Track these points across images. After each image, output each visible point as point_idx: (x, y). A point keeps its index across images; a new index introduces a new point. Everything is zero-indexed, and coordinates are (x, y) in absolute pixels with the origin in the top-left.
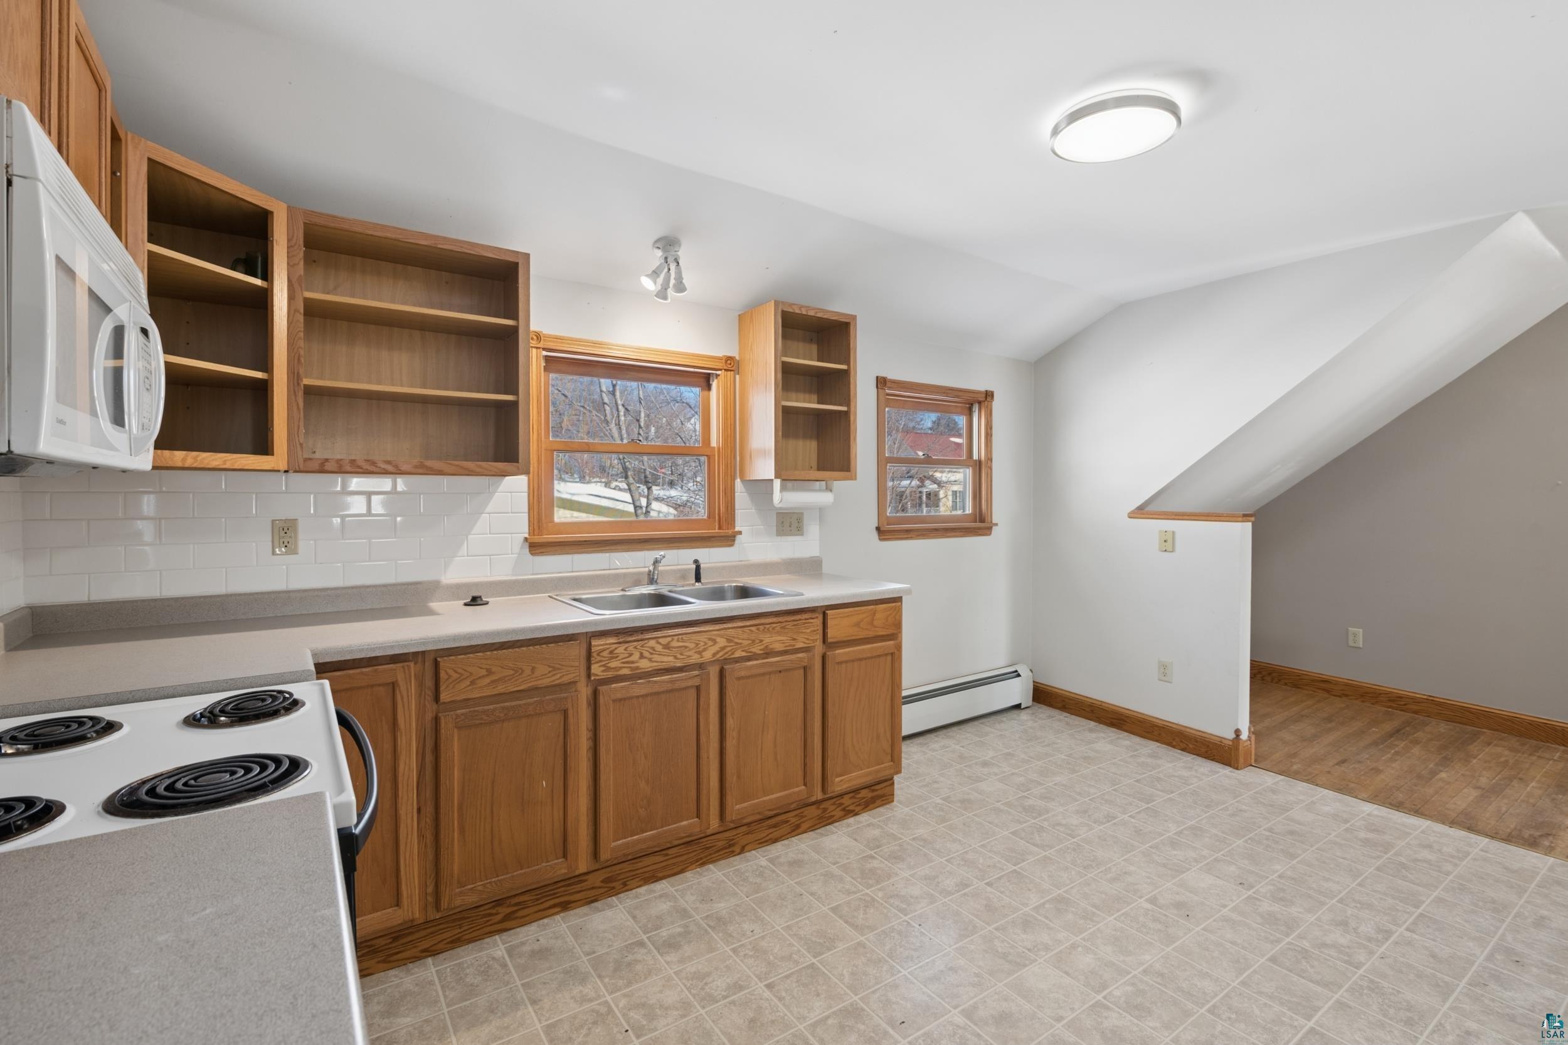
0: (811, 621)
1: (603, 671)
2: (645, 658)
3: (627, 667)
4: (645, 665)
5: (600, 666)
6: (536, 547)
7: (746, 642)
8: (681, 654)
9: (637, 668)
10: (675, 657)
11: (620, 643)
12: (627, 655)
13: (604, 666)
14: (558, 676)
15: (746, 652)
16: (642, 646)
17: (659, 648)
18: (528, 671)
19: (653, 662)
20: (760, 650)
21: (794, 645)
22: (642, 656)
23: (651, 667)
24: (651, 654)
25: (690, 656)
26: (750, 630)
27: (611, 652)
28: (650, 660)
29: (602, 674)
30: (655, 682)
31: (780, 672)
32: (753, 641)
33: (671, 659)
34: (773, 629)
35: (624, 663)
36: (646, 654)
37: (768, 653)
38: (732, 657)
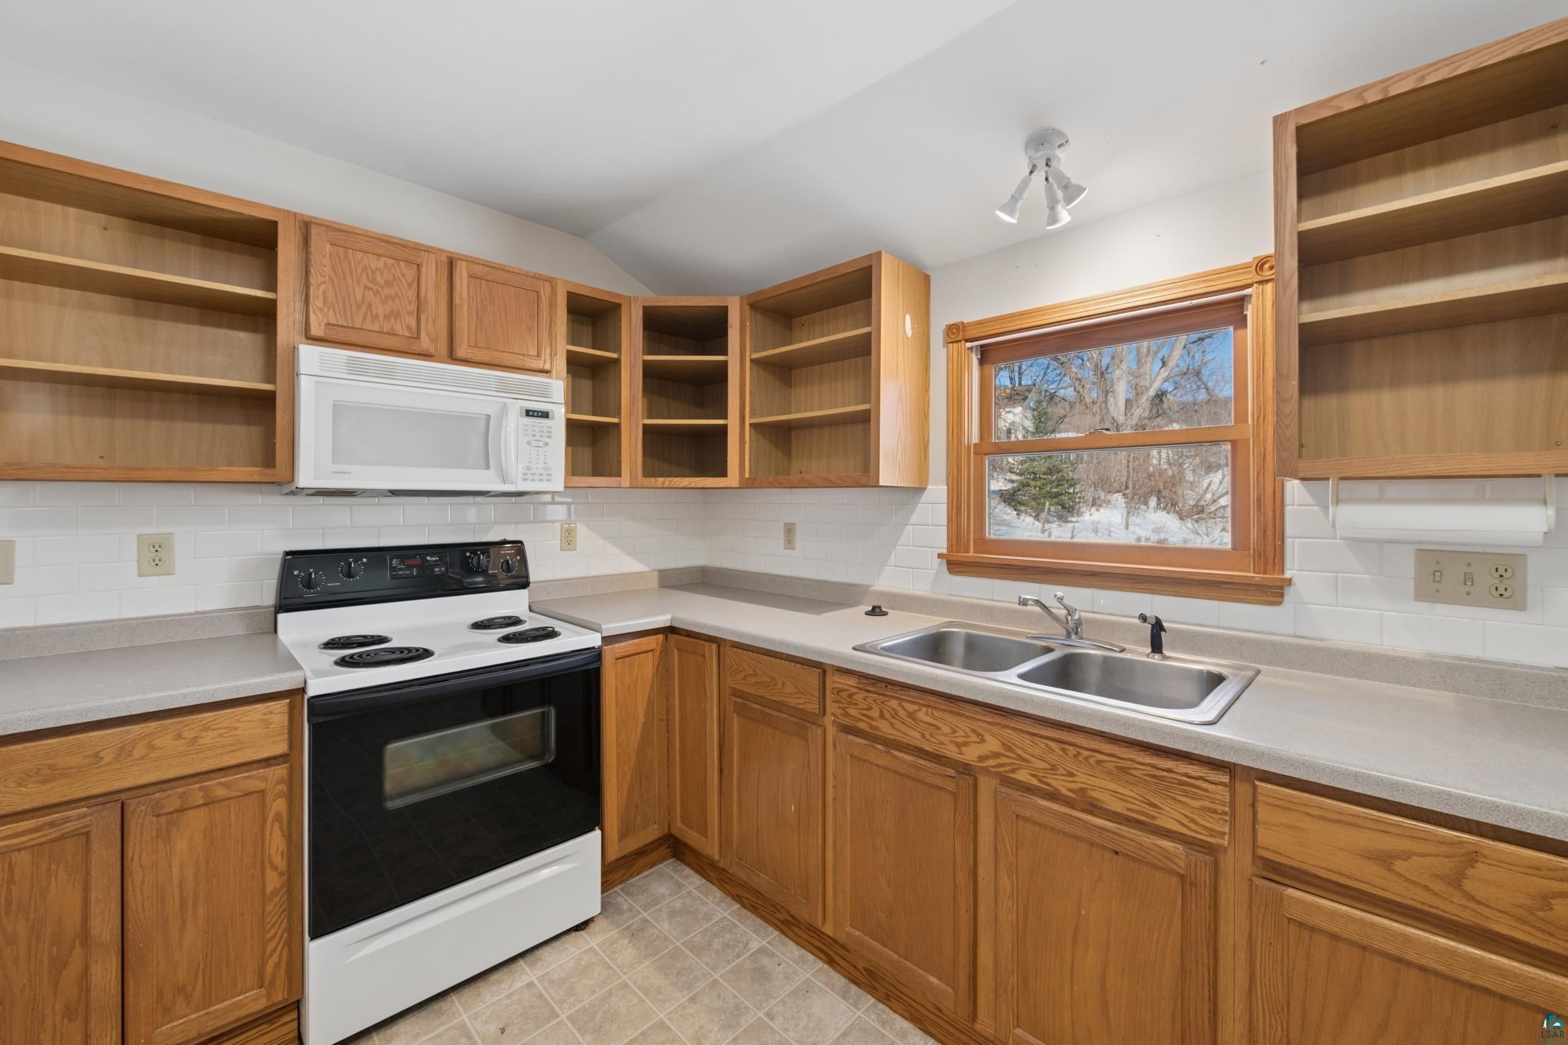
0: (1205, 785)
1: (842, 715)
2: (886, 719)
3: (867, 722)
4: (884, 727)
5: (840, 708)
6: (955, 565)
7: (1040, 764)
8: (931, 735)
9: (876, 728)
10: (923, 735)
11: (861, 689)
12: (866, 707)
13: (843, 708)
14: (802, 701)
15: (1040, 781)
16: (882, 702)
17: (902, 713)
18: (780, 685)
19: (895, 729)
20: (1070, 790)
21: (1154, 818)
22: (882, 716)
23: (892, 735)
24: (894, 718)
25: (942, 743)
26: (1047, 745)
27: (850, 696)
28: (892, 724)
29: (841, 717)
30: (895, 757)
31: (1117, 853)
32: (1054, 768)
33: (917, 735)
34: (1098, 762)
35: (861, 714)
36: (887, 715)
37: (1094, 808)
38: (1011, 775)
